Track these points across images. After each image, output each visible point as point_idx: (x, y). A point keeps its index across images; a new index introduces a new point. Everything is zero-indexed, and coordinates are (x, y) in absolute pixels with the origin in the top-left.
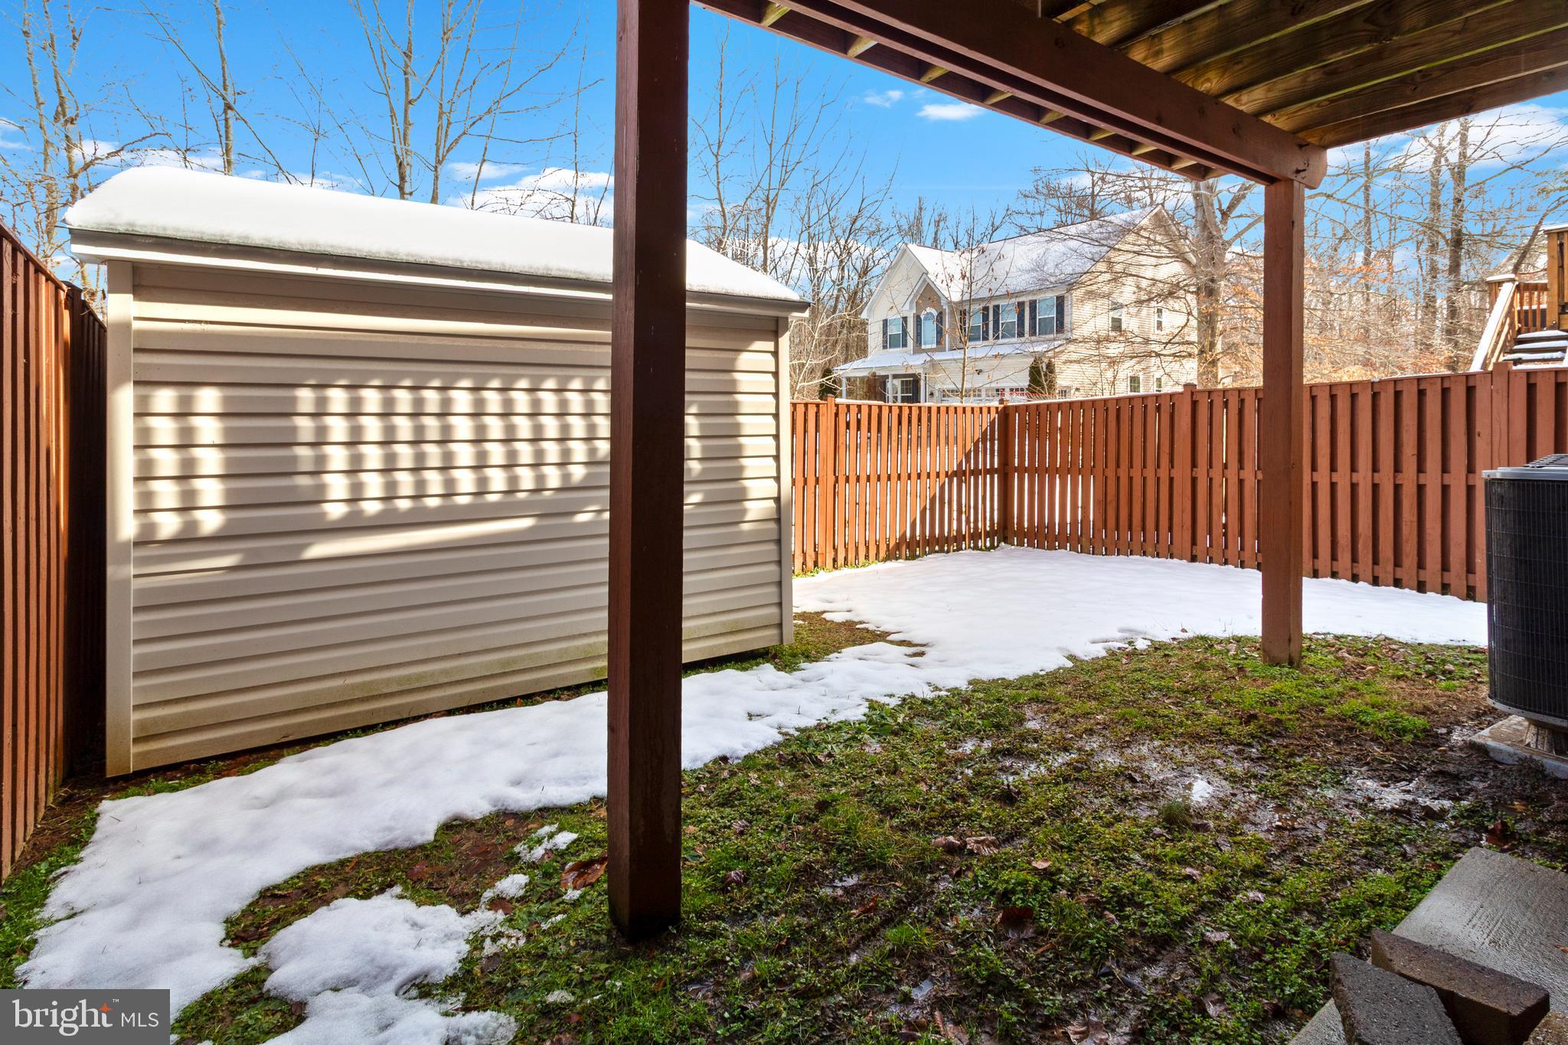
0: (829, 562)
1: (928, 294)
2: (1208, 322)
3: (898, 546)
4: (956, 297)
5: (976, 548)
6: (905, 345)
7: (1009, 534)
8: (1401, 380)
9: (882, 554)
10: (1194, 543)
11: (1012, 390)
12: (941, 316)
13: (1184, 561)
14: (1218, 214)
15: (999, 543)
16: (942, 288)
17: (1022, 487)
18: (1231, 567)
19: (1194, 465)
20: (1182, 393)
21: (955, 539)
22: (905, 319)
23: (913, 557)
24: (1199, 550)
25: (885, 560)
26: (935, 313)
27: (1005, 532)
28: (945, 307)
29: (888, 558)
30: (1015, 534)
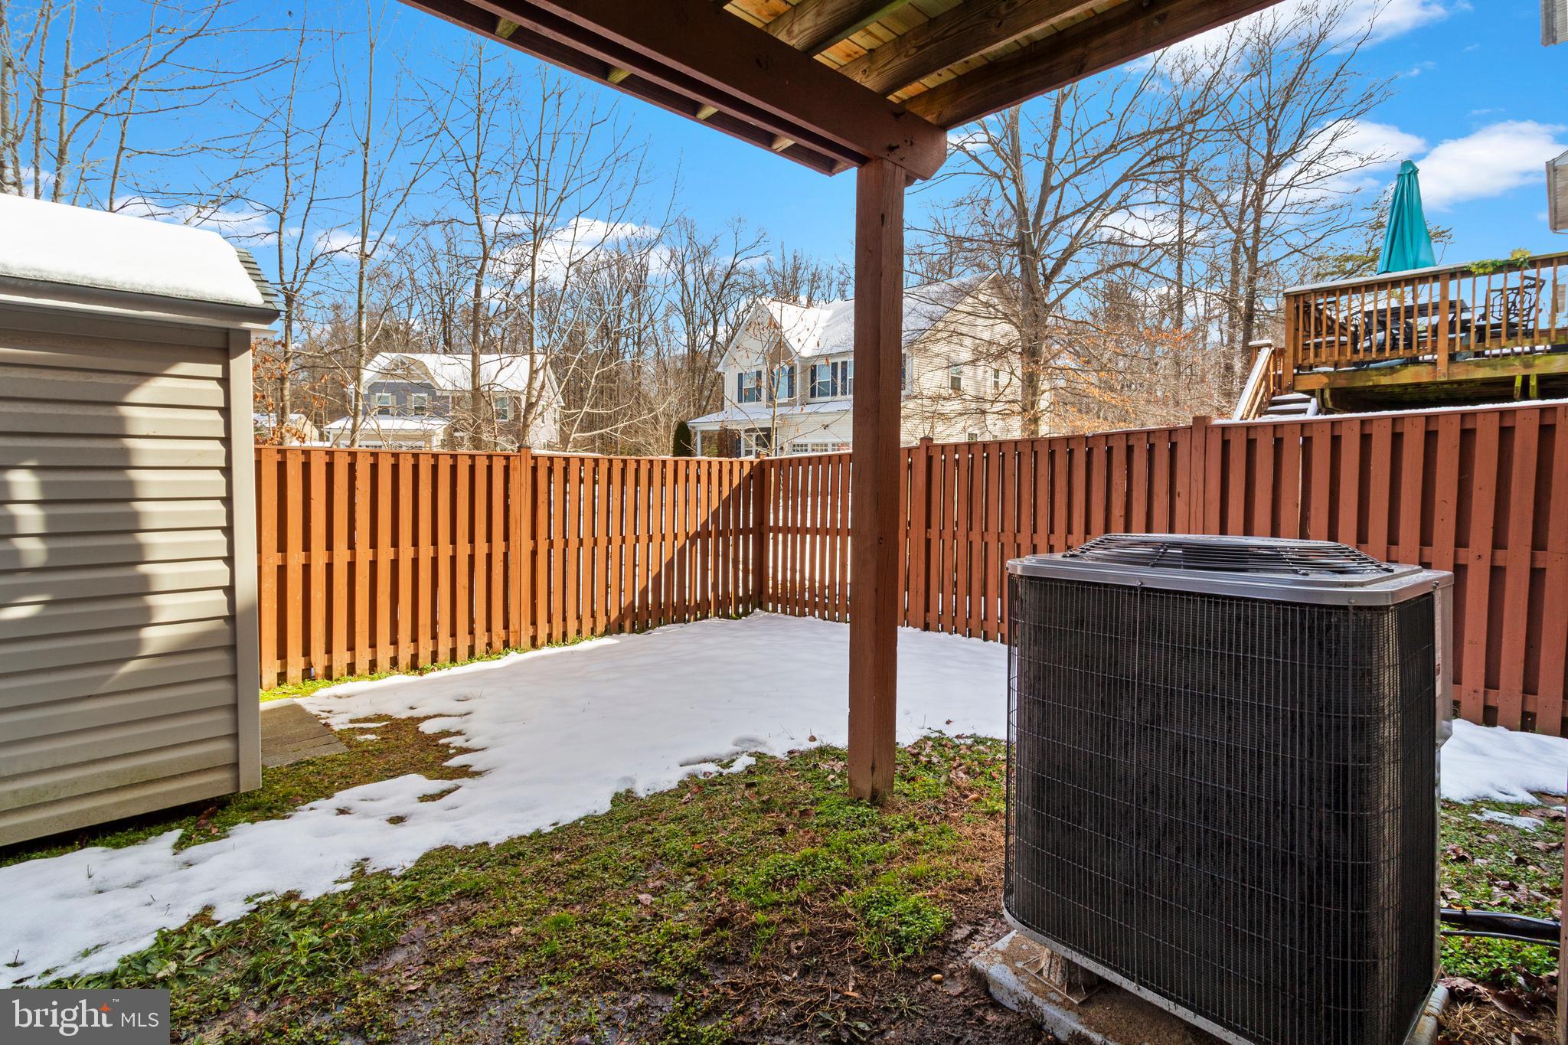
0: (526, 640)
1: (779, 350)
2: (1030, 382)
3: (622, 617)
4: (806, 353)
5: (727, 616)
6: (758, 400)
7: (764, 598)
8: (1113, 434)
9: (600, 629)
10: (927, 610)
11: (833, 445)
12: (792, 370)
13: (918, 629)
14: (1042, 278)
15: (753, 609)
16: (794, 344)
17: (777, 550)
18: (959, 636)
19: (928, 526)
20: (918, 448)
21: (698, 606)
22: (759, 374)
23: (644, 629)
24: (932, 617)
25: (602, 635)
26: (787, 368)
27: (758, 598)
28: (796, 362)
29: (607, 632)
30: (770, 599)
